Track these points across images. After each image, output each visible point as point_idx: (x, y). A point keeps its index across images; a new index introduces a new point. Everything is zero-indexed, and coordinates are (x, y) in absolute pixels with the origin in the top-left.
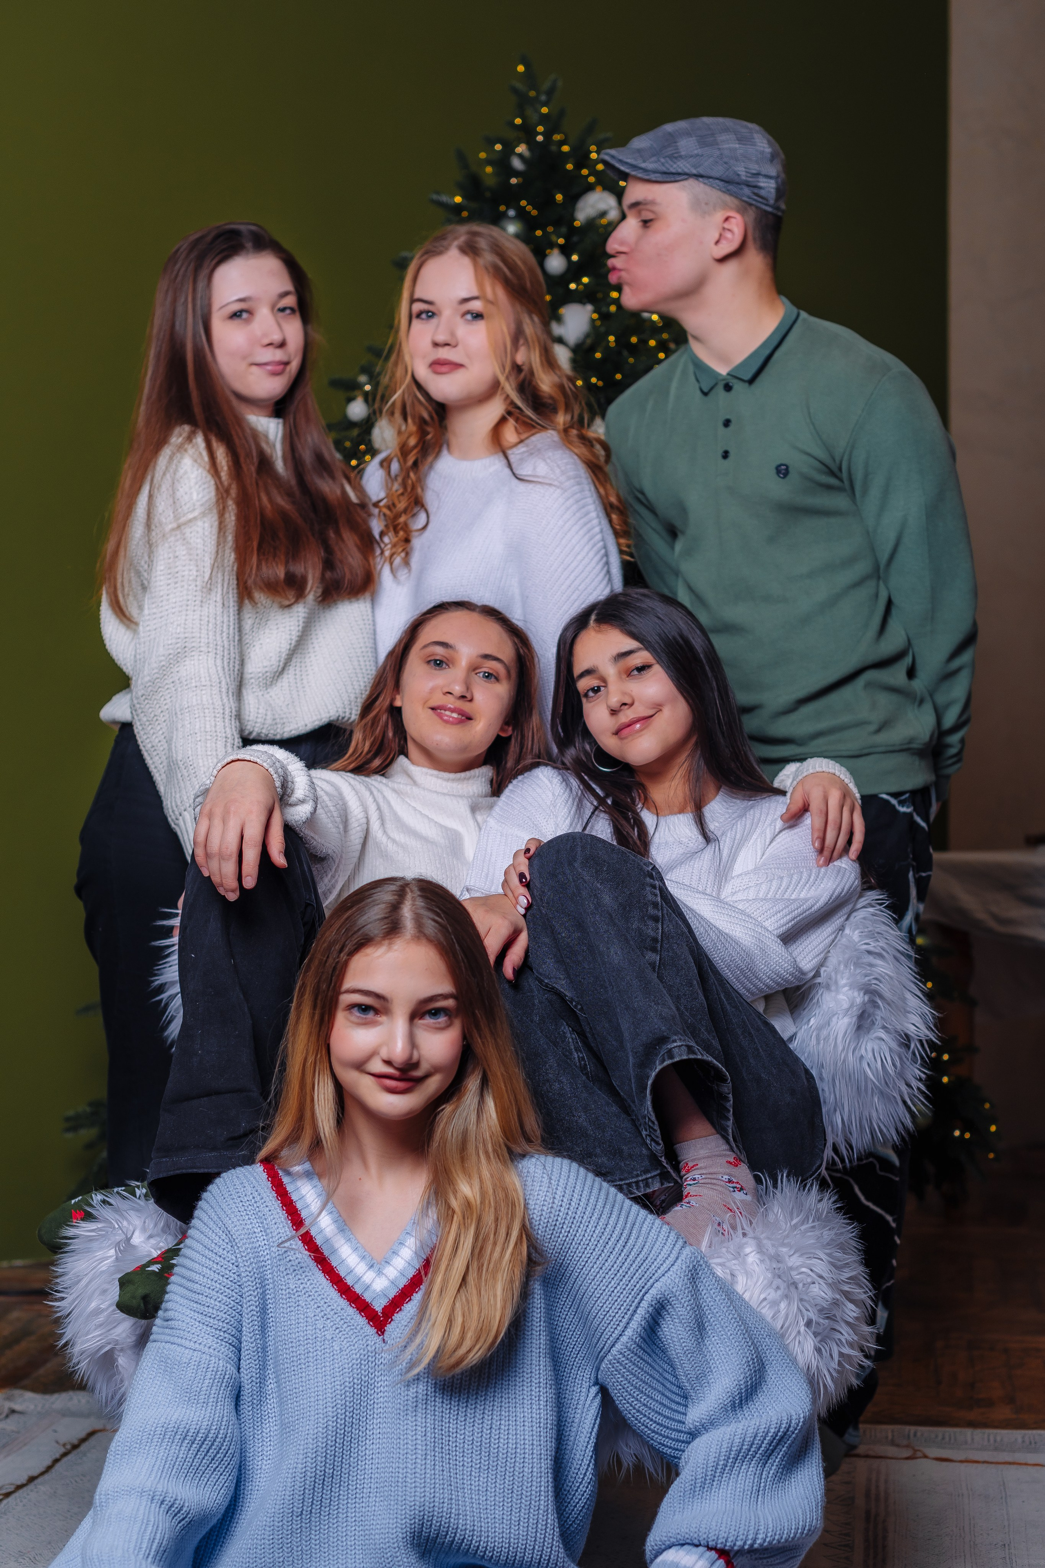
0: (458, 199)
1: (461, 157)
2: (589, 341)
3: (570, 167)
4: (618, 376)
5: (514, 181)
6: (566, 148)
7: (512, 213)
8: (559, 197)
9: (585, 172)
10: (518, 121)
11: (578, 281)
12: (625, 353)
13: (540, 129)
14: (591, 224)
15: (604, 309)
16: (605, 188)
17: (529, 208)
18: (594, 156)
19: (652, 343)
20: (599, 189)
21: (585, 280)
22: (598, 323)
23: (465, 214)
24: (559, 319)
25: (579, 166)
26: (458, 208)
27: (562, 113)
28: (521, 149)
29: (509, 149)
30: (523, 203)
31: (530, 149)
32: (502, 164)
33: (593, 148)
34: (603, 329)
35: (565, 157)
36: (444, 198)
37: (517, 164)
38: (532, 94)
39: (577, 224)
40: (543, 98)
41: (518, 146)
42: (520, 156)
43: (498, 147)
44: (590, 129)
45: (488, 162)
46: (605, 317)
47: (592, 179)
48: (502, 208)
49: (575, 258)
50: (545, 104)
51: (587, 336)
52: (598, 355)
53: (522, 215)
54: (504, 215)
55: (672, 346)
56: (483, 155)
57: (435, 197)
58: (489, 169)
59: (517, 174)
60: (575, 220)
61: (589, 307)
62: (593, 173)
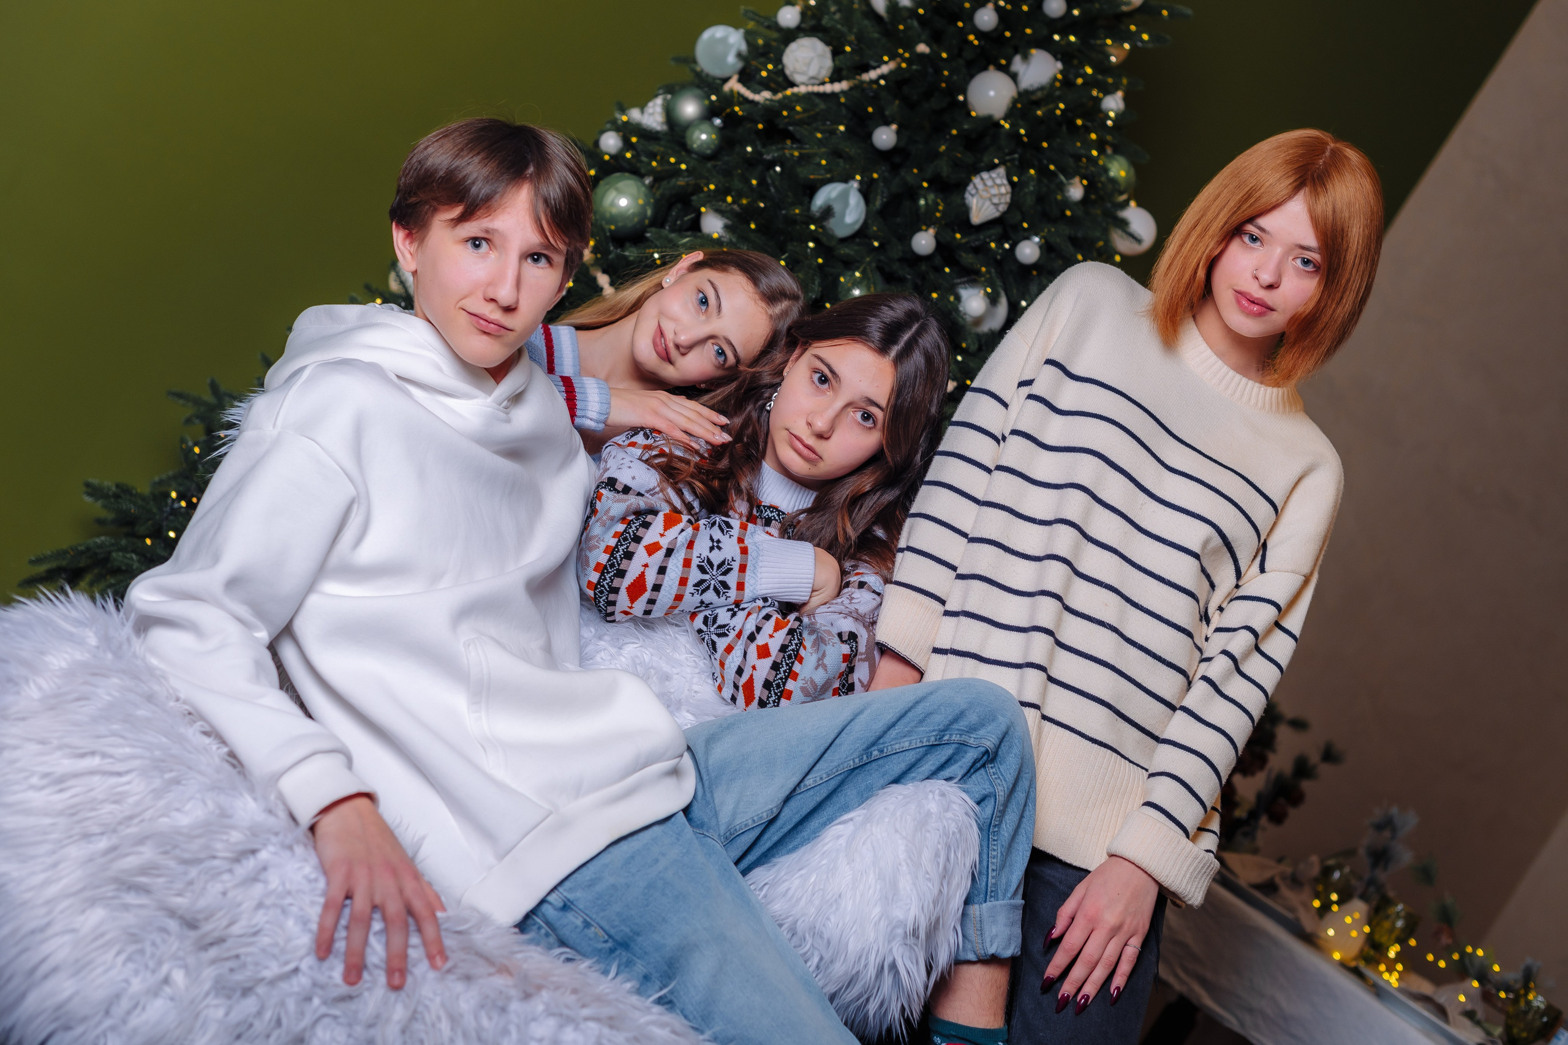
2: (1039, 94)
4: (1045, 145)
11: (1064, 34)
12: (1064, 128)
15: (1071, 76)
19: (1093, 136)
21: (1072, 38)
22: (1058, 84)
24: (1026, 57)
34: (1058, 93)
46: (1067, 82)
49: (1076, 12)
51: (1041, 88)
52: (1039, 113)
55: (1109, 151)
61: (1059, 65)
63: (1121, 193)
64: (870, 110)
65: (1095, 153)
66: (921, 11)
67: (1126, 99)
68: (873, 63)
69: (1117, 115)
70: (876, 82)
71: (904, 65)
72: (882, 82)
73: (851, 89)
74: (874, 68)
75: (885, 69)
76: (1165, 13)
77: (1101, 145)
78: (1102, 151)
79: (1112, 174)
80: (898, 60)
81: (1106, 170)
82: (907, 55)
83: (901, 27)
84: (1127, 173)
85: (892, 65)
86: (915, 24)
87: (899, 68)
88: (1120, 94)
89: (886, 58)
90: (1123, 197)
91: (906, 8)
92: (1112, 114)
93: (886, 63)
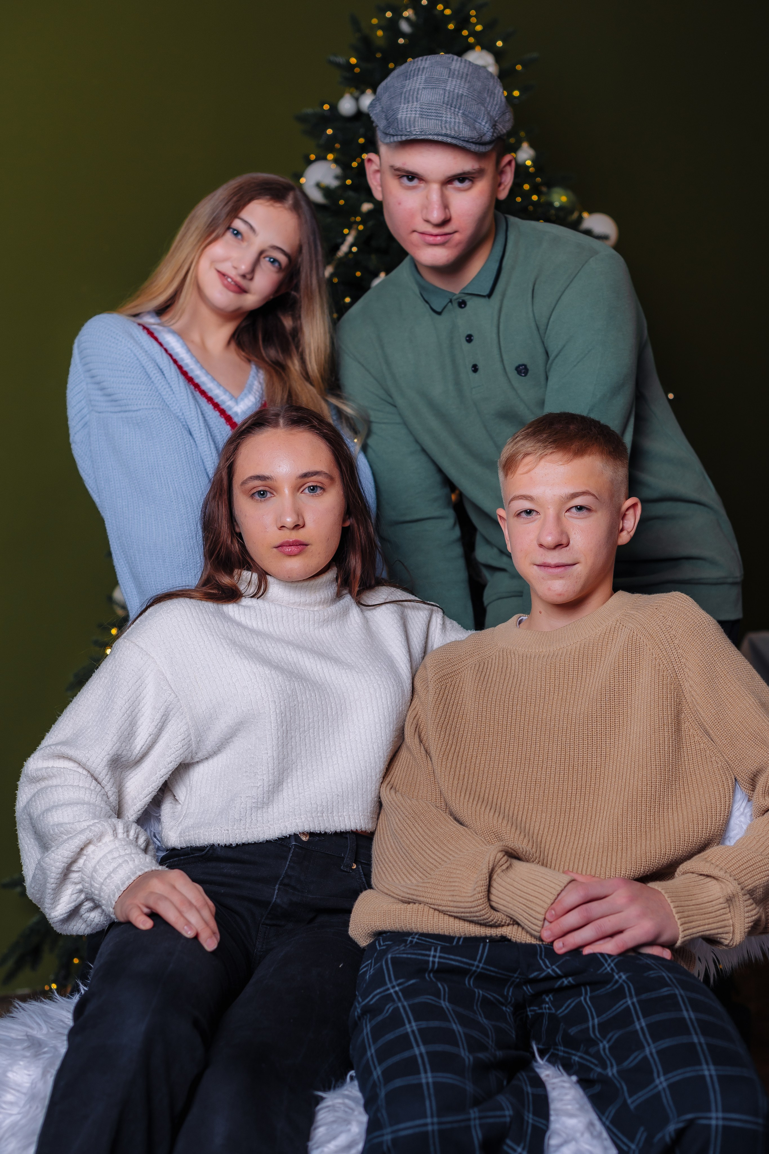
0: (353, 61)
1: (355, 22)
3: (451, 26)
5: (401, 41)
6: (448, 12)
9: (465, 33)
16: (483, 48)
18: (473, 19)
19: (526, 187)
20: (478, 48)
23: (357, 70)
25: (459, 28)
28: (408, 13)
29: (398, 15)
31: (416, 13)
32: (392, 27)
33: (473, 12)
35: (449, 19)
36: (341, 60)
37: (405, 27)
41: (405, 11)
42: (407, 19)
43: (389, 14)
45: (379, 27)
47: (471, 40)
55: (544, 189)
56: (375, 21)
57: (333, 58)
58: (380, 33)
59: (403, 35)
62: (473, 33)
63: (572, 212)
64: (358, 274)
65: (535, 198)
66: (349, 182)
67: (532, 146)
68: (340, 240)
69: (533, 161)
70: (350, 251)
71: (361, 227)
72: (355, 249)
73: (336, 268)
74: (342, 243)
75: (350, 239)
76: (519, 67)
77: (535, 189)
78: (539, 194)
79: (557, 204)
80: (355, 226)
81: (550, 204)
82: (358, 219)
83: (342, 202)
84: (567, 196)
85: (353, 233)
86: (351, 194)
87: (359, 232)
88: (525, 145)
89: (346, 231)
90: (575, 215)
91: (338, 188)
92: (529, 163)
93: (348, 234)
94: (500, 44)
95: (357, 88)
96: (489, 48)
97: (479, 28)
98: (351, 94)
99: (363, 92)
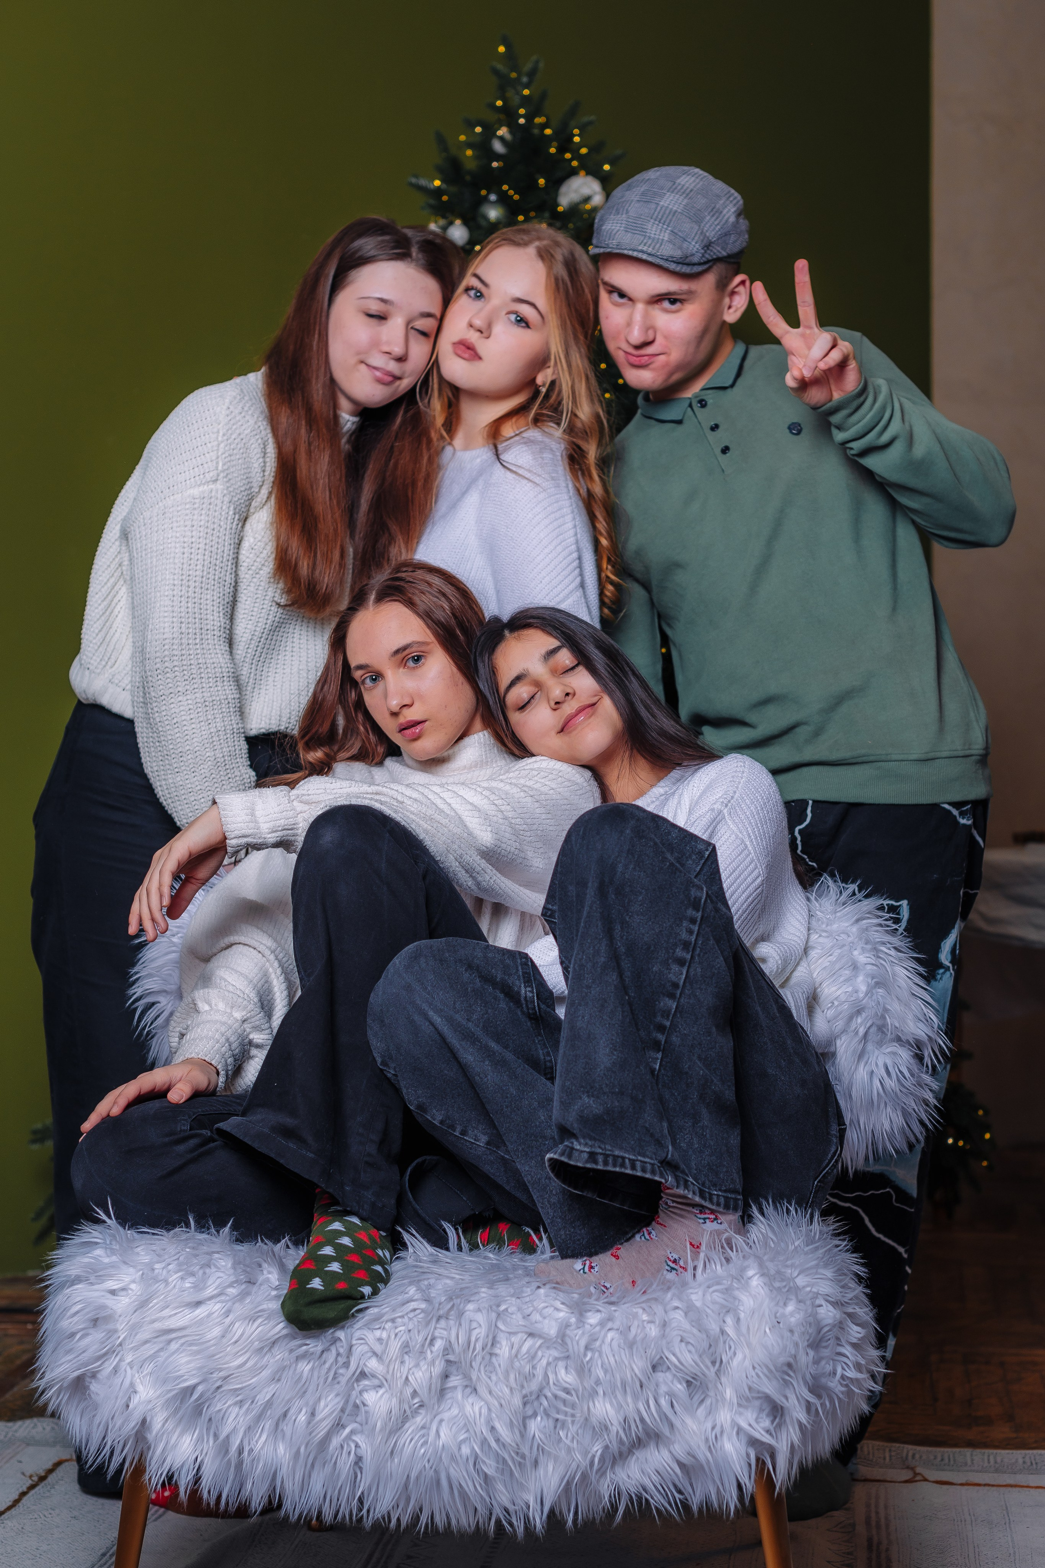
0: (437, 183)
1: (441, 140)
3: (553, 150)
5: (495, 164)
6: (548, 132)
7: (493, 197)
8: (542, 181)
9: (568, 156)
10: (499, 103)
13: (522, 111)
14: (574, 210)
16: (588, 173)
17: (511, 192)
18: (577, 139)
20: (582, 173)
23: (445, 198)
25: (562, 150)
26: (438, 192)
27: (543, 96)
28: (503, 132)
29: (490, 132)
30: (505, 187)
31: (512, 132)
32: (483, 147)
33: (576, 131)
35: (548, 140)
36: (423, 182)
37: (498, 147)
38: (514, 75)
39: (560, 209)
40: (525, 79)
41: (499, 129)
42: (502, 139)
43: (478, 129)
44: (573, 112)
45: (469, 145)
47: (575, 163)
48: (484, 192)
50: (527, 86)
53: (504, 200)
54: (485, 199)
56: (462, 138)
57: (414, 180)
58: (469, 153)
59: (497, 157)
60: (558, 205)
62: (577, 156)
94: (607, 167)
95: (444, 217)
96: (595, 172)
97: (584, 151)
98: (436, 222)
99: (451, 223)
